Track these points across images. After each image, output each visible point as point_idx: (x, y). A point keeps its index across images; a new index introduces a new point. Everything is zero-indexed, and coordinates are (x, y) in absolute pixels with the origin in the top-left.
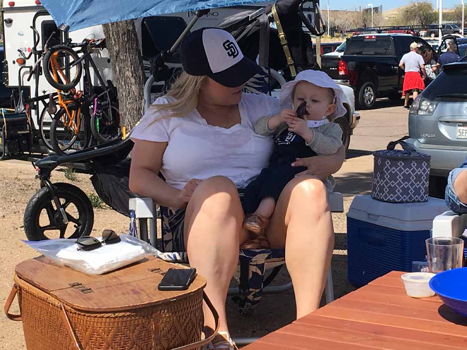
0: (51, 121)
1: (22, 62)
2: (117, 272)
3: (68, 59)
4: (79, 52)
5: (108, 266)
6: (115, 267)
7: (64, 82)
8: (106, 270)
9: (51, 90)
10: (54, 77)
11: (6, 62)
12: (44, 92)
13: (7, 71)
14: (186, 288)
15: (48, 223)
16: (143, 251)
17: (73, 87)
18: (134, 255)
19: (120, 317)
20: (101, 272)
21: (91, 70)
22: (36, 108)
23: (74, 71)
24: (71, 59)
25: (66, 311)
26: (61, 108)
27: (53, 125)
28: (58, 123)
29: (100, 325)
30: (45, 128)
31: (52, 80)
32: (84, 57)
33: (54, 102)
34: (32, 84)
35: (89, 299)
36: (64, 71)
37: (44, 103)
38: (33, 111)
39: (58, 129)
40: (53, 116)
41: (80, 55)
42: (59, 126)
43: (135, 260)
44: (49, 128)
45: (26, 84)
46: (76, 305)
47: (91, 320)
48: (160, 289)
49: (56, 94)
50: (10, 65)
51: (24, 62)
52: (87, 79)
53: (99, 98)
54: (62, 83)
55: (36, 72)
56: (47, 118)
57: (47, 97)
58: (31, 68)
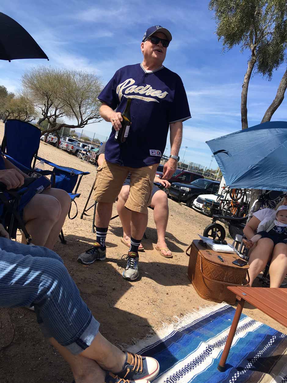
0: (227, 208)
1: (224, 188)
2: (222, 253)
3: (239, 191)
4: (243, 190)
5: (220, 250)
6: (222, 251)
7: (235, 198)
8: (218, 251)
9: (230, 199)
10: (232, 195)
11: (219, 187)
12: (228, 199)
13: (219, 189)
14: (241, 266)
15: (211, 234)
16: (233, 251)
17: (237, 200)
18: (230, 250)
19: (217, 266)
20: (217, 251)
21: (245, 197)
22: (224, 203)
23: (239, 195)
24: (240, 192)
25: (202, 257)
26: (232, 205)
27: (227, 210)
28: (228, 209)
29: (210, 266)
30: (224, 210)
31: (231, 196)
32: (244, 192)
33: (229, 203)
34: (225, 195)
35: (210, 257)
36: (236, 195)
37: (226, 202)
38: (222, 204)
39: (228, 211)
40: (228, 207)
41: (243, 191)
42: (229, 211)
43: (230, 252)
44: (225, 210)
45: (223, 195)
46: (205, 257)
47: (208, 263)
48: (233, 263)
49: (231, 201)
50: (220, 188)
51: (225, 188)
52: (243, 199)
53: (244, 206)
54: (234, 198)
55: (227, 192)
56: (226, 207)
57: (228, 200)
58: (226, 190)
